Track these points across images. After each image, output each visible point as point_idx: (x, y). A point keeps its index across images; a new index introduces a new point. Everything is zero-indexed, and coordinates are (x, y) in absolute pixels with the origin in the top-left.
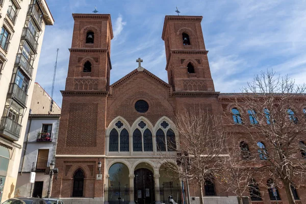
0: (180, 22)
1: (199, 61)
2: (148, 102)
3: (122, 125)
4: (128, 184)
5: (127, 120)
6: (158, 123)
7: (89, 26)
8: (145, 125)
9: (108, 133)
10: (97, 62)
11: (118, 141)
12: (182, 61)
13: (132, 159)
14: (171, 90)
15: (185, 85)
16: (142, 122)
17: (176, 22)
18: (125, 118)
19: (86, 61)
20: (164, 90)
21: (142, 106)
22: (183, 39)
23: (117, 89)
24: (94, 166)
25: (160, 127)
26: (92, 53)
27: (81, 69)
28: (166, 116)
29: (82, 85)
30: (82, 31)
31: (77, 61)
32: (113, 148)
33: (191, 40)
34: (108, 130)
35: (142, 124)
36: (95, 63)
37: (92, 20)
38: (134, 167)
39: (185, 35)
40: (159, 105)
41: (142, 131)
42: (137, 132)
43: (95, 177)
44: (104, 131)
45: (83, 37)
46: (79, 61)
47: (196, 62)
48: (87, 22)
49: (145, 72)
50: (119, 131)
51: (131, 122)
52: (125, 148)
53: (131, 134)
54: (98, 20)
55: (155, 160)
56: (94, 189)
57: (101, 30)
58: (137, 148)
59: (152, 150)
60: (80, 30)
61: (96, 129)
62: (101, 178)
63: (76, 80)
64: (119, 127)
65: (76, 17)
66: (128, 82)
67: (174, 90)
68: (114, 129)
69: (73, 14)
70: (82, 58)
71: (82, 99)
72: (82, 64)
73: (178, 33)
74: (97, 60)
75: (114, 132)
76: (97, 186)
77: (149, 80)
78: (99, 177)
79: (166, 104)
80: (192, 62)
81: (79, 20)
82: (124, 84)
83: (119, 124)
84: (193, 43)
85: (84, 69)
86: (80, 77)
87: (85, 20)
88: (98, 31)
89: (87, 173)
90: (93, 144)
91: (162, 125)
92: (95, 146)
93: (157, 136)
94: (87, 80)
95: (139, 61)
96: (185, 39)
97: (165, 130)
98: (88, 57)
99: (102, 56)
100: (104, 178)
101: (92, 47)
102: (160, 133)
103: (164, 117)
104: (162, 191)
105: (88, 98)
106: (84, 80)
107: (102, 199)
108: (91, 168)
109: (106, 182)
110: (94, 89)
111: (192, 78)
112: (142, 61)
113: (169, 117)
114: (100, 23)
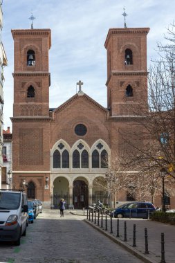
0: (125, 36)
1: (138, 83)
2: (87, 126)
3: (64, 146)
4: (68, 193)
5: (68, 143)
6: (94, 145)
7: (29, 45)
8: (83, 146)
9: (52, 154)
10: (39, 86)
11: (61, 160)
12: (122, 83)
13: (71, 174)
14: (108, 114)
15: (122, 110)
16: (80, 144)
17: (120, 36)
18: (66, 140)
19: (29, 86)
20: (101, 114)
21: (81, 130)
22: (126, 57)
23: (59, 114)
24: (43, 179)
25: (96, 148)
26: (35, 77)
27: (25, 94)
28: (102, 138)
29: (27, 111)
30: (23, 51)
31: (21, 86)
32: (56, 165)
33: (134, 58)
34: (52, 151)
35: (81, 146)
36: (37, 88)
37: (32, 37)
38: (73, 180)
39: (128, 52)
40: (96, 128)
41: (80, 151)
42: (76, 153)
43: (43, 187)
44: (49, 152)
45: (24, 58)
46: (23, 86)
47: (136, 85)
48: (26, 39)
49: (85, 97)
50: (61, 151)
51: (71, 144)
52: (66, 165)
53: (71, 154)
54: (38, 37)
55: (90, 175)
56: (43, 195)
57: (41, 50)
58: (76, 165)
59: (88, 167)
60: (21, 50)
61: (42, 150)
62: (48, 188)
63: (22, 106)
64: (61, 148)
65: (16, 34)
66: (68, 107)
67: (111, 115)
68: (57, 150)
69: (12, 31)
70: (26, 83)
72: (25, 90)
73: (121, 50)
74: (39, 84)
75: (57, 153)
76: (45, 193)
77: (88, 104)
78: (46, 187)
79: (102, 128)
80: (131, 85)
81: (19, 37)
82: (66, 109)
83: (61, 146)
84: (134, 63)
85: (28, 94)
86: (25, 103)
87: (25, 37)
88: (39, 51)
89: (37, 184)
90: (41, 162)
91: (98, 146)
92: (42, 164)
93: (93, 155)
94: (32, 105)
95: (80, 84)
96: (128, 57)
97: (100, 151)
98: (30, 82)
99: (45, 81)
100: (50, 188)
101: (34, 70)
102: (95, 153)
103: (100, 140)
104: (94, 197)
105: (34, 123)
106: (30, 106)
107: (49, 202)
108: (40, 181)
109: (52, 191)
110: (39, 115)
111: (129, 102)
112: (82, 84)
113: (104, 140)
114: (41, 40)
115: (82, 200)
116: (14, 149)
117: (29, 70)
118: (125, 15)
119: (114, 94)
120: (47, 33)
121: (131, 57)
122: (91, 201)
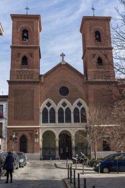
0: (94, 22)
1: (106, 56)
2: (69, 88)
3: (51, 105)
4: (55, 145)
5: (54, 102)
6: (75, 103)
7: (24, 26)
8: (66, 105)
9: (41, 111)
10: (31, 56)
11: (49, 116)
12: (94, 55)
13: (57, 128)
14: (85, 79)
15: (95, 75)
17: (91, 22)
18: (52, 100)
19: (24, 55)
20: (80, 78)
21: (64, 91)
22: (96, 36)
23: (47, 78)
24: (33, 133)
25: (77, 106)
26: (28, 49)
27: (20, 62)
28: (81, 98)
29: (21, 75)
30: (19, 30)
31: (17, 56)
32: (45, 121)
33: (102, 38)
34: (41, 109)
35: (64, 104)
36: (30, 57)
37: (26, 20)
38: (59, 133)
39: (97, 33)
40: (76, 90)
41: (64, 109)
42: (61, 110)
43: (34, 140)
44: (38, 109)
45: (20, 35)
46: (18, 56)
47: (104, 57)
48: (22, 22)
49: (67, 65)
50: (49, 109)
51: (57, 103)
52: (53, 121)
53: (57, 111)
54: (32, 20)
55: (73, 128)
56: (33, 148)
57: (33, 29)
58: (61, 121)
59: (70, 122)
60: (17, 29)
61: (33, 108)
62: (37, 141)
63: (17, 71)
64: (49, 106)
65: (14, 17)
66: (54, 73)
67: (87, 79)
68: (45, 108)
69: (11, 15)
70: (21, 53)
71: (22, 87)
72: (20, 59)
73: (92, 32)
74: (31, 55)
75: (45, 110)
76: (35, 145)
77: (69, 71)
79: (81, 89)
80: (101, 56)
81: (16, 20)
82: (52, 75)
83: (49, 104)
84: (102, 41)
85: (22, 62)
86: (20, 69)
87: (21, 20)
88: (31, 30)
89: (29, 138)
90: (32, 119)
91: (78, 104)
92: (33, 120)
93: (74, 112)
94: (25, 71)
96: (97, 36)
97: (80, 108)
98: (24, 53)
99: (36, 52)
100: (40, 141)
101: (27, 44)
102: (76, 110)
103: (79, 99)
104: (76, 148)
105: (27, 85)
106: (23, 72)
107: (39, 154)
108: (31, 134)
109: (41, 143)
110: (31, 79)
111: (100, 70)
112: (64, 55)
113: (83, 99)
114: (33, 22)
115: (67, 151)
116: (9, 106)
117: (23, 44)
118: (93, 9)
119: (89, 63)
120: (37, 17)
121: (100, 37)
122: (74, 152)
